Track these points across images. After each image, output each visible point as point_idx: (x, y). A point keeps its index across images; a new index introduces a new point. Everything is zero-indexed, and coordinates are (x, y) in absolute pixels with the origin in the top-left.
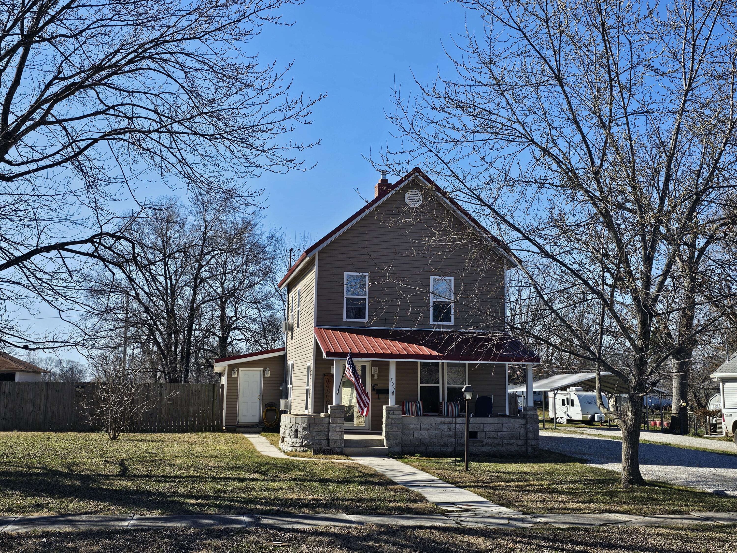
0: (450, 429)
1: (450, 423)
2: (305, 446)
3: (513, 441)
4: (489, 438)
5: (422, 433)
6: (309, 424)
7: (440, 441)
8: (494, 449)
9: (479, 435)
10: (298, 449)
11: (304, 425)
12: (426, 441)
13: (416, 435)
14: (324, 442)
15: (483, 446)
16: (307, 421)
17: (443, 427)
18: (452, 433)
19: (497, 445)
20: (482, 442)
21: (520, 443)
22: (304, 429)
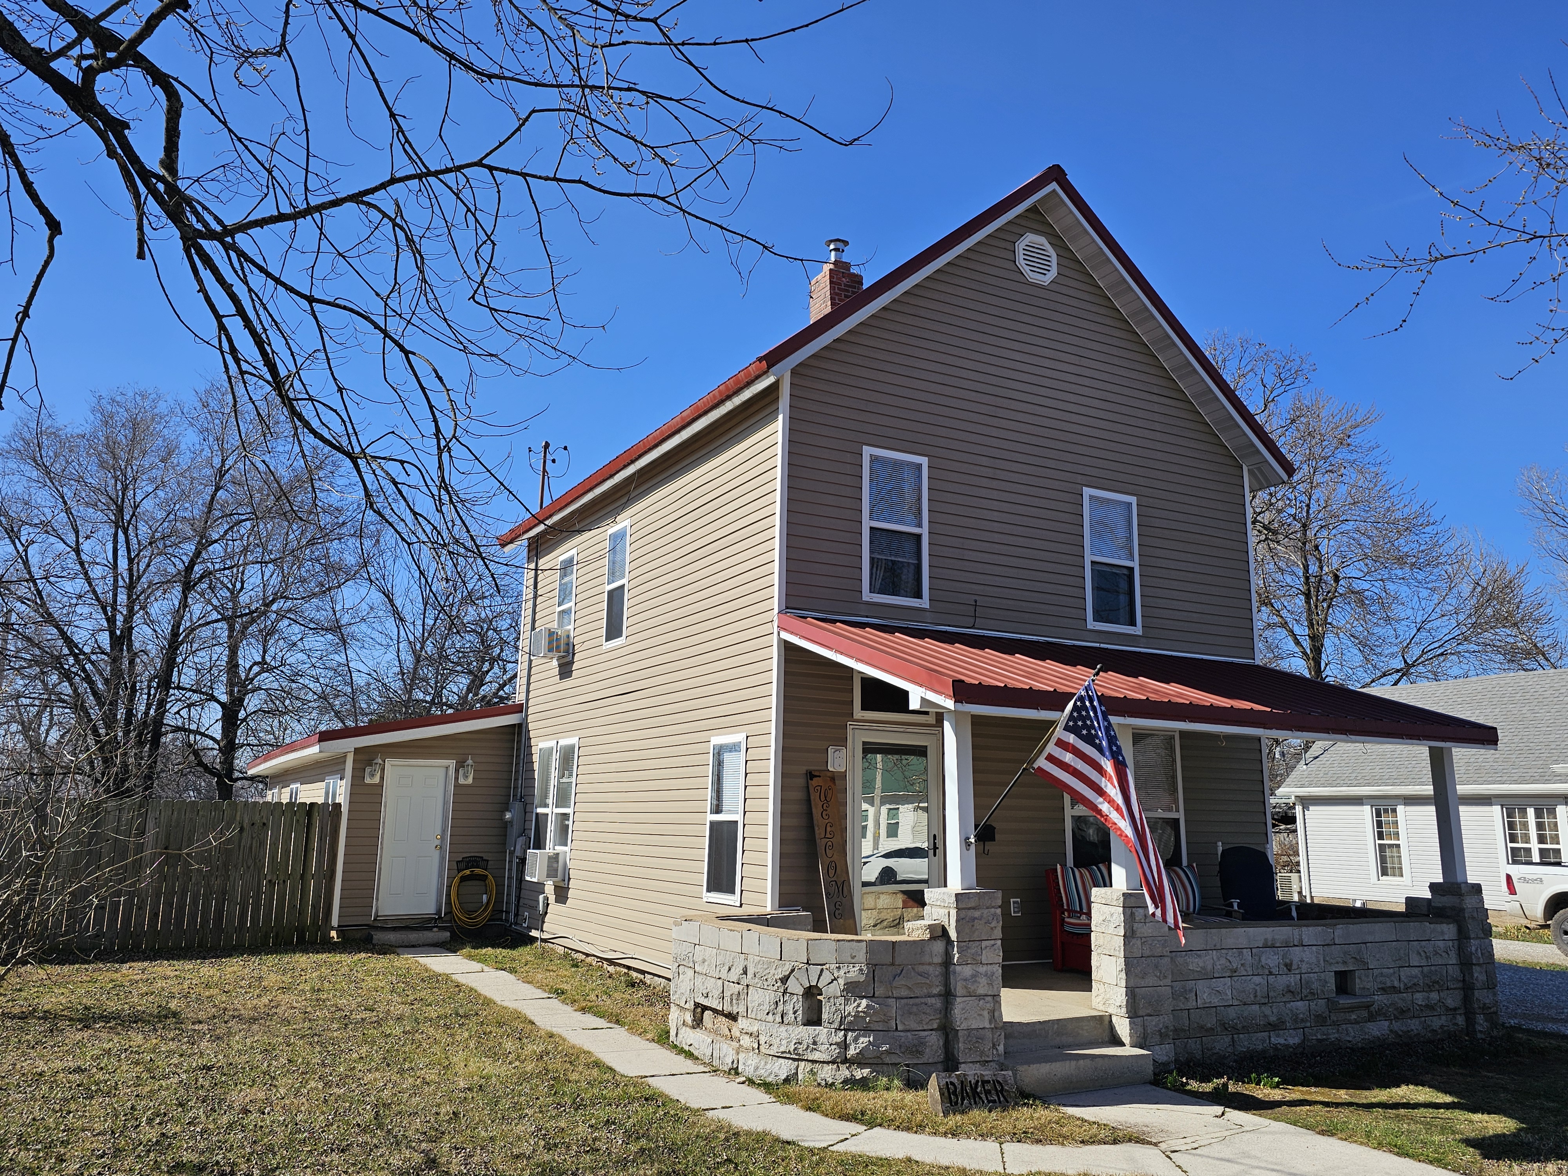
0: (1289, 966)
1: (1287, 945)
2: (859, 1061)
3: (1434, 996)
4: (1384, 990)
5: (1218, 984)
6: (873, 967)
7: (1267, 1010)
8: (1397, 1026)
9: (1358, 984)
10: (827, 1073)
11: (854, 973)
12: (1232, 1013)
13: (1206, 994)
14: (934, 1040)
15: (1371, 1018)
16: (862, 956)
17: (1272, 960)
18: (1292, 980)
19: (1402, 1013)
20: (1368, 1007)
21: (1450, 1003)
22: (852, 990)
